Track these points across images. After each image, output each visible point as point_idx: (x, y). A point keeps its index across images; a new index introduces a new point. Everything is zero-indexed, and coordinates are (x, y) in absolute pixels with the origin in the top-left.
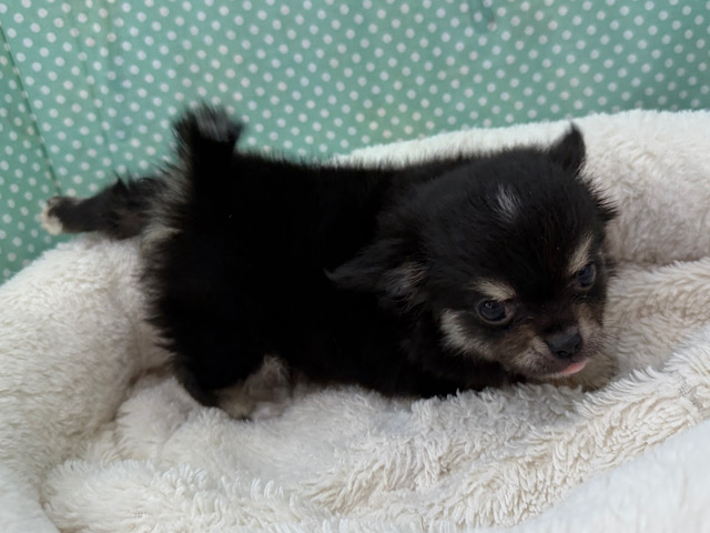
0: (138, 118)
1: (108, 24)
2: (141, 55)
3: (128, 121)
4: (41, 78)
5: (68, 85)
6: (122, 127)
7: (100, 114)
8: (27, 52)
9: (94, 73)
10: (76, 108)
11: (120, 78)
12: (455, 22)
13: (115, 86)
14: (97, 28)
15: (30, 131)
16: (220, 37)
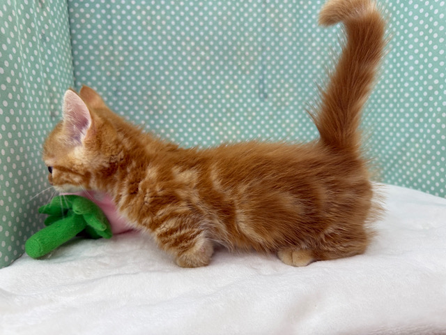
0: (121, 108)
2: (129, 83)
3: (117, 108)
8: (82, 72)
9: (107, 86)
11: (117, 91)
12: (253, 96)
13: (115, 93)
14: (113, 69)
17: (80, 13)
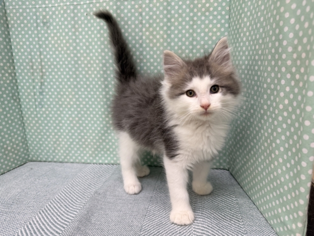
0: (46, 103)
1: (42, 77)
2: (49, 87)
3: (43, 103)
4: (23, 87)
5: (29, 91)
6: (41, 105)
7: (36, 100)
8: (20, 80)
9: (36, 89)
10: (30, 97)
11: (43, 92)
13: (41, 93)
14: (39, 77)
15: (18, 100)
16: (69, 87)
17: (16, 42)
